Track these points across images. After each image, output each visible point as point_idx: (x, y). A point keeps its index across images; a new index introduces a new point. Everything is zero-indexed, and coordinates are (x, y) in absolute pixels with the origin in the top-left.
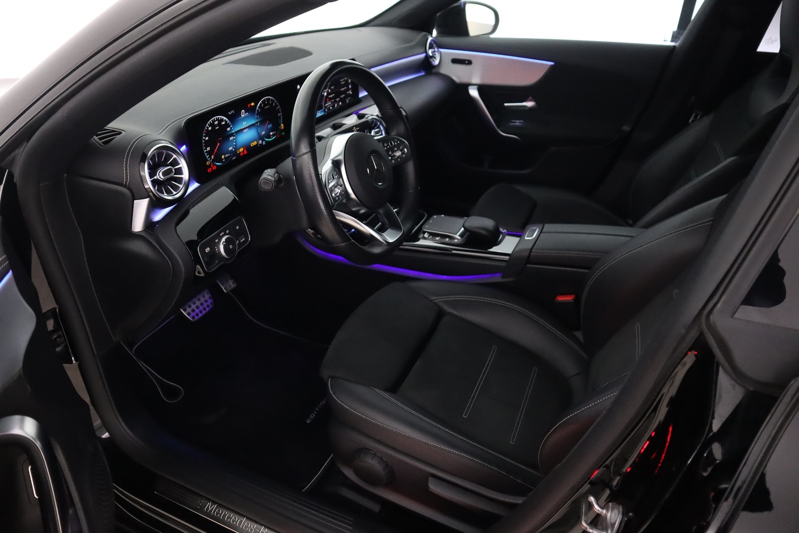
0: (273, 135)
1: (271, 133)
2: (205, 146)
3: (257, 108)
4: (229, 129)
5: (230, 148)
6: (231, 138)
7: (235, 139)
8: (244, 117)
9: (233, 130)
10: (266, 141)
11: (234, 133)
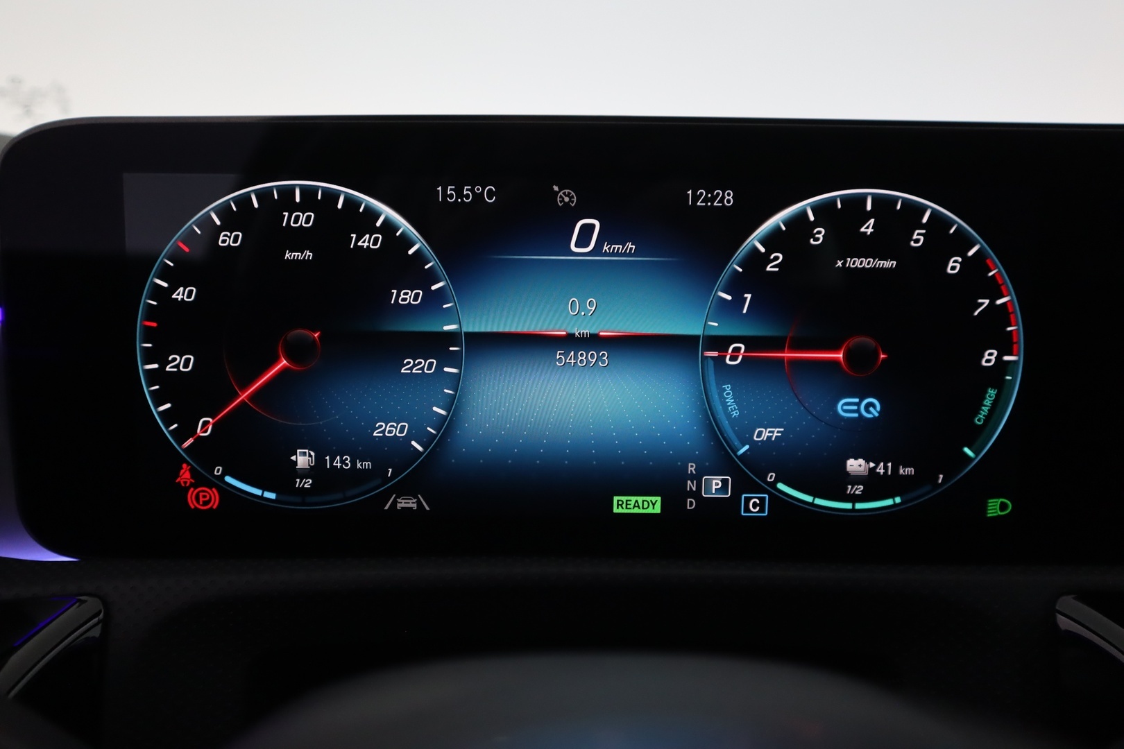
0: (874, 486)
1: (856, 465)
2: (148, 335)
3: (754, 240)
4: (408, 297)
5: (390, 429)
6: (414, 366)
7: (455, 381)
8: (581, 266)
9: (451, 316)
10: (780, 501)
11: (452, 337)
